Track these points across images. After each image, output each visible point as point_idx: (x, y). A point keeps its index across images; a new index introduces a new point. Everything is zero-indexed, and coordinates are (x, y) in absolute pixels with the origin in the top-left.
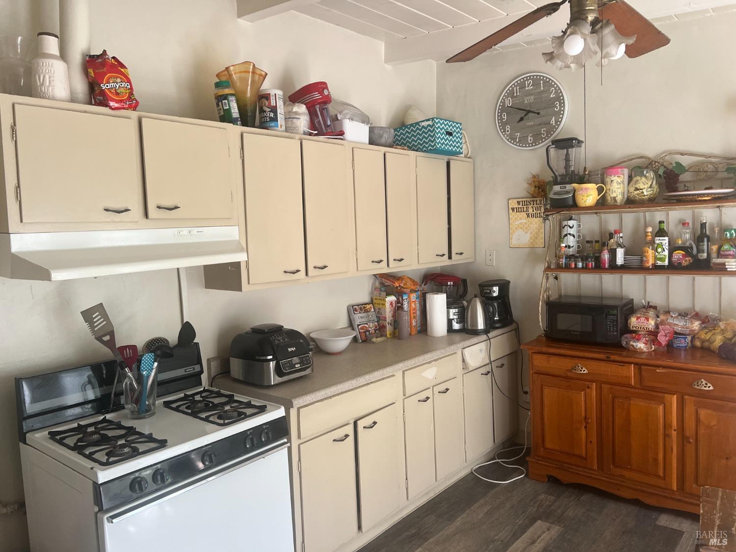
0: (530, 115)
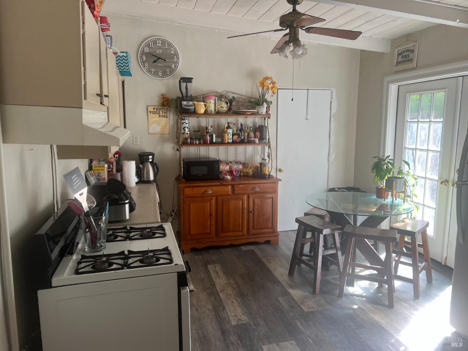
0: (160, 60)
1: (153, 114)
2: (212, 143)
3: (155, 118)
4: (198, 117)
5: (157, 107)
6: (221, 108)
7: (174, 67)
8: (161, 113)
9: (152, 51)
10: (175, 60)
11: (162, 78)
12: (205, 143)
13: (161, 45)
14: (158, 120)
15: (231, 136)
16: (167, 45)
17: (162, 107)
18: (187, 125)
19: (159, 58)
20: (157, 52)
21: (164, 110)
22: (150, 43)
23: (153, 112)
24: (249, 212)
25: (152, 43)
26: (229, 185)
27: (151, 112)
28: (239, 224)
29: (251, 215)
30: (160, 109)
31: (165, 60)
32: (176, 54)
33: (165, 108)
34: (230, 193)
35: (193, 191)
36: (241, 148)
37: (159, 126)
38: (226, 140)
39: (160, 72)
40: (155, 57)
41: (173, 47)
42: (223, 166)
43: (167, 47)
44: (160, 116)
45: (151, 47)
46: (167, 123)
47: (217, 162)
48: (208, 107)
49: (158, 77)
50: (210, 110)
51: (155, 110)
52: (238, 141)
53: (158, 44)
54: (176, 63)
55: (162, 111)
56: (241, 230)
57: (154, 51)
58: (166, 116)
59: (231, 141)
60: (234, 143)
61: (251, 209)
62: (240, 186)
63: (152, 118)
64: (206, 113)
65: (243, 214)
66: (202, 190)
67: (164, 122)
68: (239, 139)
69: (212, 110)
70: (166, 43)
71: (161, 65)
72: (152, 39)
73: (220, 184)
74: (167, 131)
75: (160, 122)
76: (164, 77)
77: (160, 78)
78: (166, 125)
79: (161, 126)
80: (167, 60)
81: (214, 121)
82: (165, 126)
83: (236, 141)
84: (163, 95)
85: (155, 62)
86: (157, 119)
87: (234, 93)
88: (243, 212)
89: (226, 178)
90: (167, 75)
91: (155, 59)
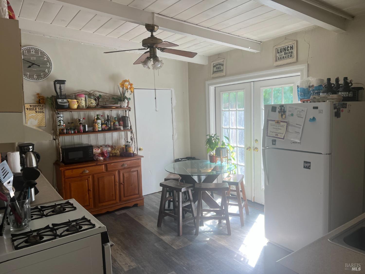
1: (30, 110)
2: (85, 132)
3: (32, 113)
4: (71, 111)
5: (34, 104)
6: (91, 104)
7: (47, 71)
8: (38, 110)
9: (27, 58)
10: (48, 66)
11: (37, 80)
12: (79, 132)
13: (34, 53)
14: (35, 116)
15: (101, 126)
16: (40, 53)
17: (38, 104)
18: (62, 119)
19: (34, 64)
20: (32, 59)
21: (40, 106)
22: (25, 51)
23: (30, 108)
24: (120, 184)
25: (26, 51)
26: (103, 164)
27: (27, 109)
28: (113, 195)
29: (122, 186)
30: (36, 106)
31: (39, 66)
32: (49, 61)
33: (41, 105)
34: (104, 171)
35: (72, 173)
36: (108, 135)
37: (36, 120)
38: (96, 129)
39: (35, 76)
40: (30, 63)
41: (45, 55)
42: (95, 149)
43: (40, 55)
44: (36, 112)
45: (25, 54)
46: (44, 118)
47: (90, 147)
48: (80, 103)
49: (33, 80)
50: (82, 106)
51: (32, 107)
52: (106, 129)
53: (32, 52)
54: (50, 68)
55: (38, 107)
56: (114, 199)
57: (28, 58)
58: (42, 112)
59: (101, 129)
60: (103, 131)
61: (122, 181)
62: (112, 164)
63: (29, 114)
64: (79, 108)
65: (116, 186)
66: (81, 170)
67: (41, 117)
68: (107, 127)
69: (83, 106)
70: (39, 52)
71: (36, 70)
72: (26, 48)
73: (96, 165)
74: (43, 124)
75: (37, 117)
76: (39, 80)
77: (35, 80)
78: (43, 119)
79: (38, 120)
80: (41, 66)
81: (85, 115)
82: (41, 120)
83: (105, 129)
84: (38, 94)
85: (30, 67)
86: (34, 114)
87: (100, 92)
88: (115, 185)
89: (99, 159)
90: (42, 78)
91: (30, 64)
